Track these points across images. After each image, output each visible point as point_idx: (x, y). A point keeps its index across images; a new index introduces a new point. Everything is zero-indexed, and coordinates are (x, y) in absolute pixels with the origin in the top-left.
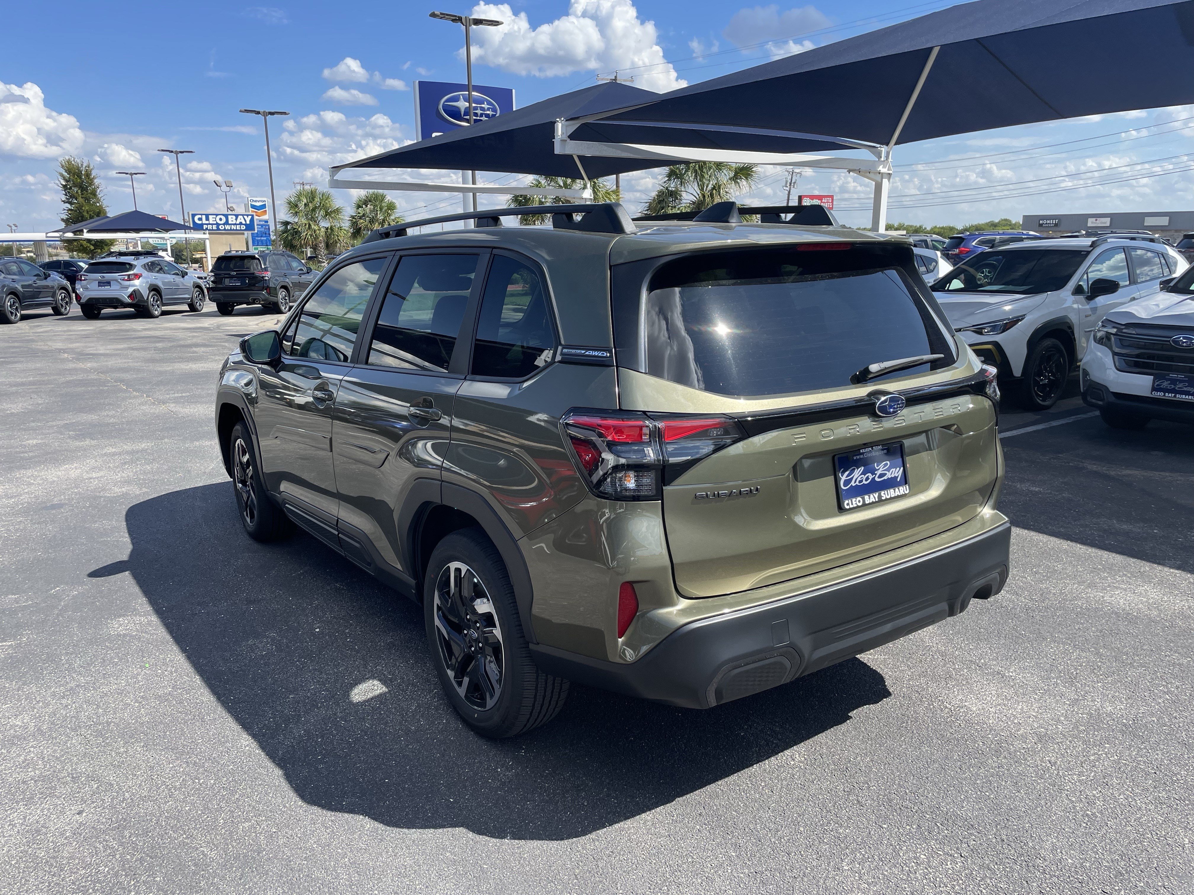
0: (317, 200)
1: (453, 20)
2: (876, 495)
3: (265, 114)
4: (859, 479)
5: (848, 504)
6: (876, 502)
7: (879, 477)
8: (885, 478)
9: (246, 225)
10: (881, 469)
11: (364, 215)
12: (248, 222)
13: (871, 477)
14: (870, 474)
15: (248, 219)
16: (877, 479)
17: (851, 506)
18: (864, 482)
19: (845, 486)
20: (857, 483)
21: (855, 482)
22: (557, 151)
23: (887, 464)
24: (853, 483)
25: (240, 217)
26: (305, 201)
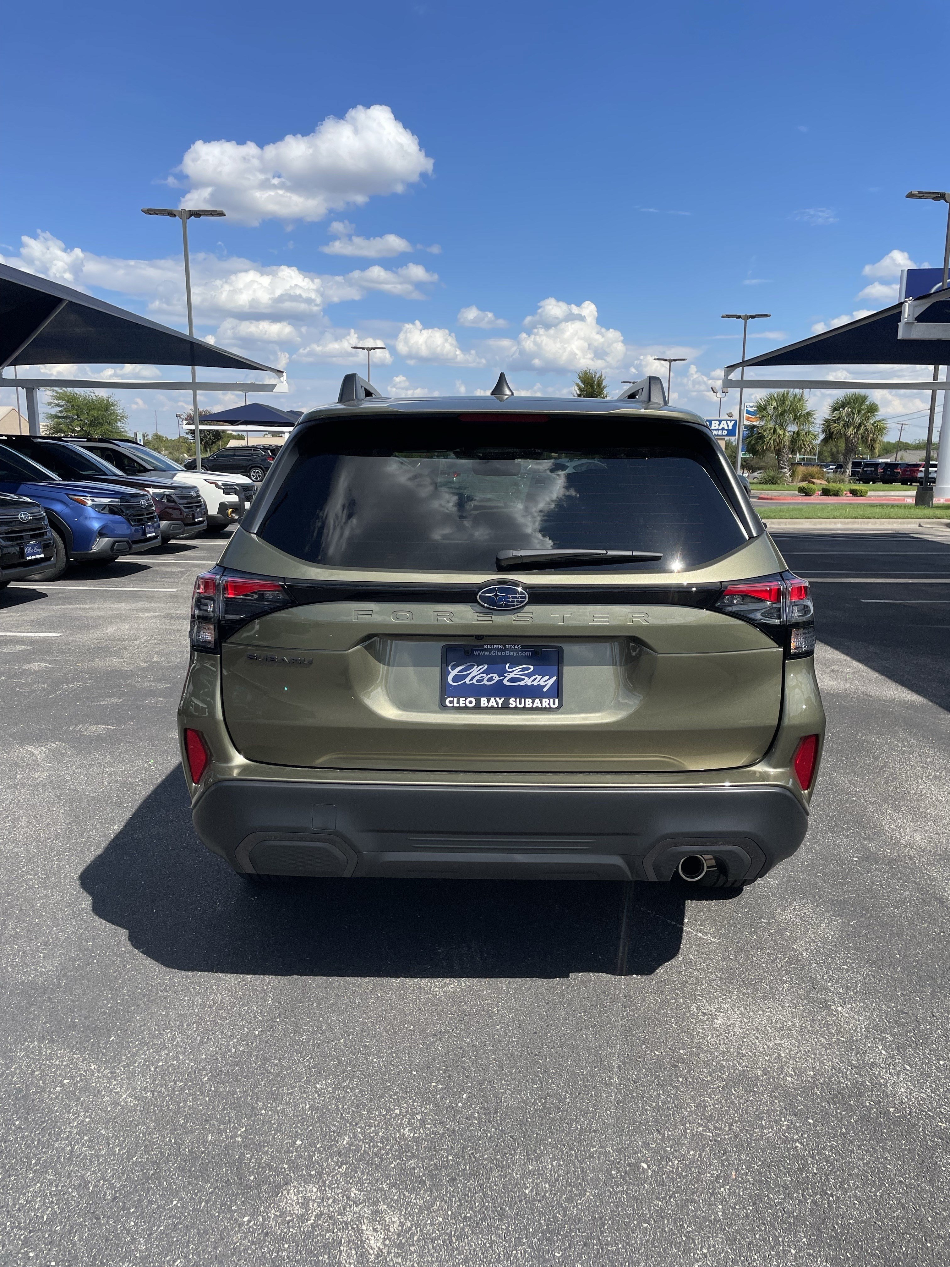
0: (788, 403)
1: (935, 199)
2: (500, 701)
3: (746, 318)
4: (478, 677)
5: (450, 702)
6: (498, 708)
7: (509, 681)
8: (522, 683)
9: (728, 430)
10: (515, 672)
11: (839, 419)
12: (730, 428)
13: (496, 678)
14: (495, 675)
15: (731, 424)
16: (505, 682)
17: (456, 705)
18: (485, 682)
19: (453, 681)
20: (474, 681)
21: (472, 679)
22: (901, 335)
23: (529, 669)
24: (467, 681)
25: (724, 422)
26: (775, 404)
